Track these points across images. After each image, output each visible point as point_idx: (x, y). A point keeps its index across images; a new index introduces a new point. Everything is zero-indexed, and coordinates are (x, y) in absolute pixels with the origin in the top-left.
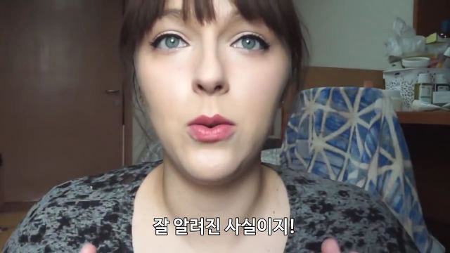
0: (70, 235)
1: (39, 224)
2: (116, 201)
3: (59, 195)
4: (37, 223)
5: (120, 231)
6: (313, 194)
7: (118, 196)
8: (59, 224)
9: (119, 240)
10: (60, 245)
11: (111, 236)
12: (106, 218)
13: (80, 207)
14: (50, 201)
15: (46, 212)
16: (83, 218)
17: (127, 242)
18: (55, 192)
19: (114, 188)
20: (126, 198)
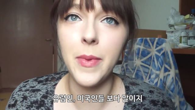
0: (27, 104)
1: (14, 99)
2: (47, 89)
3: (24, 86)
4: (14, 98)
7: (48, 87)
8: (22, 99)
9: (47, 107)
11: (44, 105)
12: (42, 97)
13: (31, 92)
14: (20, 88)
15: (17, 93)
16: (33, 97)
17: (51, 108)
18: (22, 85)
19: (47, 84)
20: (52, 88)
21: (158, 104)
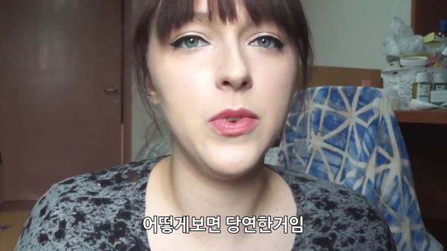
1: (56, 220)
3: (69, 189)
6: (316, 192)
9: (134, 236)
10: (78, 240)
11: (126, 233)
12: (119, 216)
14: (60, 197)
15: (60, 207)
17: (142, 238)
18: (61, 188)
19: (122, 187)
20: (137, 195)
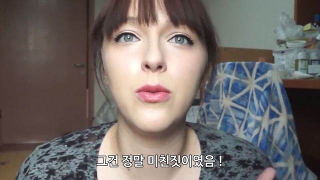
1: (33, 176)
2: (85, 155)
3: (45, 153)
5: (89, 176)
6: (218, 148)
7: (86, 151)
8: (47, 175)
12: (80, 167)
13: (60, 161)
14: (38, 159)
15: (36, 167)
16: (64, 169)
19: (83, 145)
20: (92, 152)
21: (248, 165)
